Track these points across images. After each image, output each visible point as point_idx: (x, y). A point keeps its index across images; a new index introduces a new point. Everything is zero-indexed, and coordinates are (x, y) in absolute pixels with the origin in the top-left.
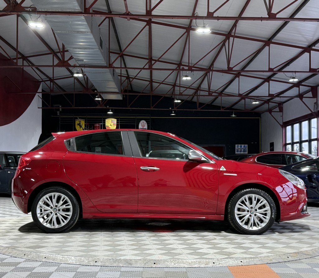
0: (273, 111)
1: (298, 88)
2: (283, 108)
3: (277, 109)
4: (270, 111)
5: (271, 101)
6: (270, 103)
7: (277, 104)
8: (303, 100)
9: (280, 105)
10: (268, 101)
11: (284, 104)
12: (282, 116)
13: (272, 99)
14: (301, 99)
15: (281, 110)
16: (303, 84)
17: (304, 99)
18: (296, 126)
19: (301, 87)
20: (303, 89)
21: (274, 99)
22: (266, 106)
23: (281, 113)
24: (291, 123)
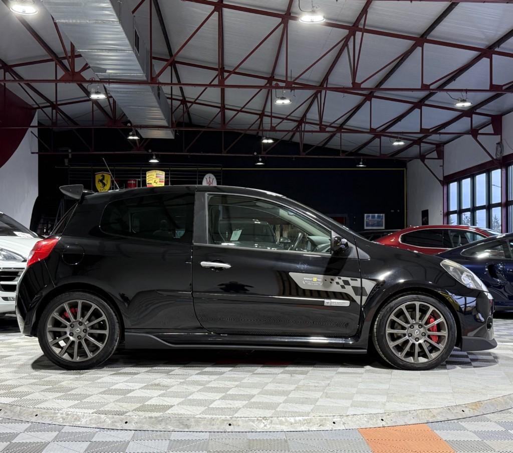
0: (427, 157)
1: (470, 118)
2: (443, 151)
3: (434, 155)
4: (422, 157)
5: (424, 140)
6: (422, 144)
7: (434, 146)
8: (478, 139)
9: (439, 148)
10: (418, 142)
11: (445, 146)
12: (443, 166)
13: (425, 137)
14: (475, 137)
15: (441, 156)
16: (478, 111)
17: (479, 137)
18: (466, 183)
19: (474, 116)
20: (477, 120)
21: (429, 138)
22: (415, 150)
23: (442, 160)
24: (458, 177)
